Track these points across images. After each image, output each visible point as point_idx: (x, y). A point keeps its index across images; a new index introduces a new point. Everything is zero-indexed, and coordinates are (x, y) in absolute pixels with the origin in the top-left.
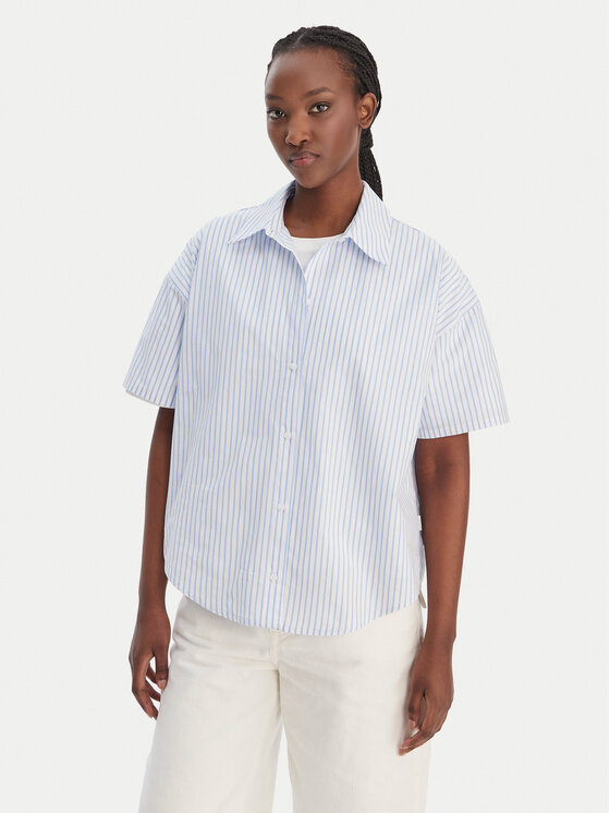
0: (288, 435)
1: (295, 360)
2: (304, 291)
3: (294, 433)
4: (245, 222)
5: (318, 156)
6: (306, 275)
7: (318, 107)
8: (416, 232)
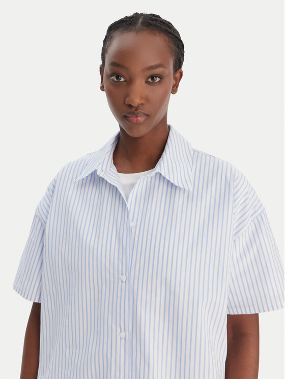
0: (123, 334)
1: (124, 274)
2: (128, 217)
3: (127, 334)
4: (87, 165)
5: (148, 115)
6: (128, 205)
7: (152, 78)
8: (212, 158)
